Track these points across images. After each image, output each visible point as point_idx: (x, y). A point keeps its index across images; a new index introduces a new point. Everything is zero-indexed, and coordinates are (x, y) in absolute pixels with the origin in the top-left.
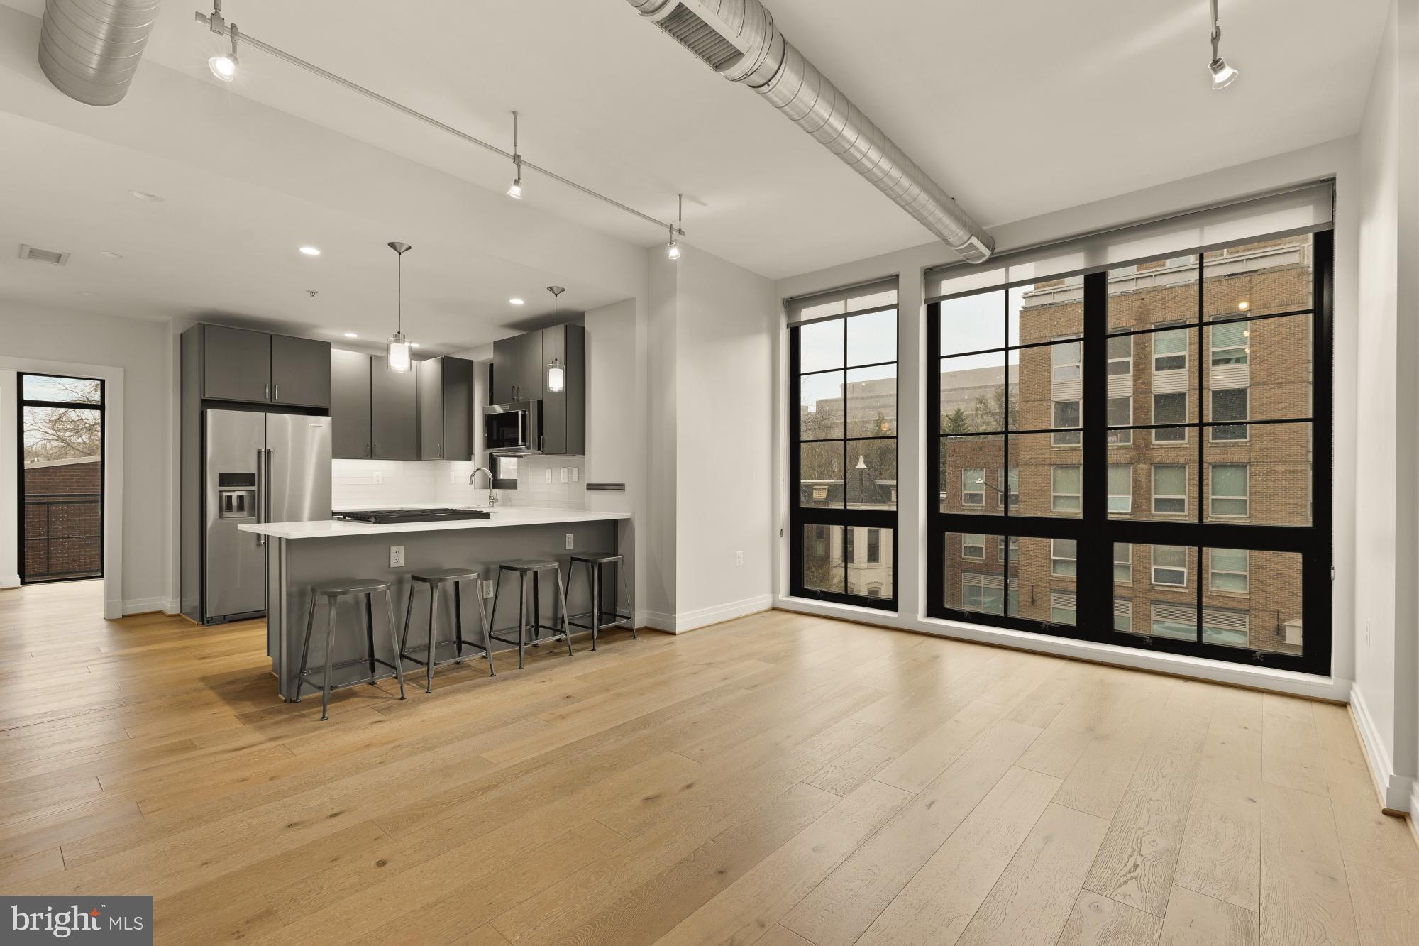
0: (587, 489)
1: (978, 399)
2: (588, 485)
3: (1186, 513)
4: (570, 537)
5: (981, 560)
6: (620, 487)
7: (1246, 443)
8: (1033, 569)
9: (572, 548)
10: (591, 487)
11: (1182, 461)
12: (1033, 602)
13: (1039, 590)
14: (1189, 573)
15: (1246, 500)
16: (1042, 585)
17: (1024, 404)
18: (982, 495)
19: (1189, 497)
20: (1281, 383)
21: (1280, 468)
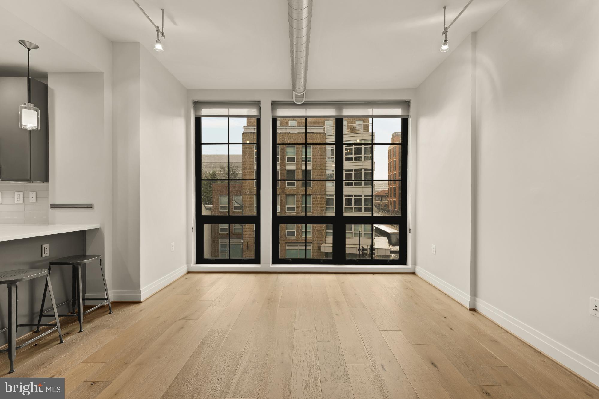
0: (51, 208)
1: (221, 167)
2: (51, 205)
3: (295, 211)
4: (46, 247)
5: (226, 233)
6: (90, 206)
7: (311, 188)
8: (248, 235)
9: (48, 255)
10: (54, 206)
11: (294, 194)
12: (248, 248)
13: (250, 243)
14: (296, 232)
15: (311, 207)
16: (251, 241)
17: (244, 170)
18: (227, 206)
19: (296, 206)
20: (320, 169)
21: (319, 196)
